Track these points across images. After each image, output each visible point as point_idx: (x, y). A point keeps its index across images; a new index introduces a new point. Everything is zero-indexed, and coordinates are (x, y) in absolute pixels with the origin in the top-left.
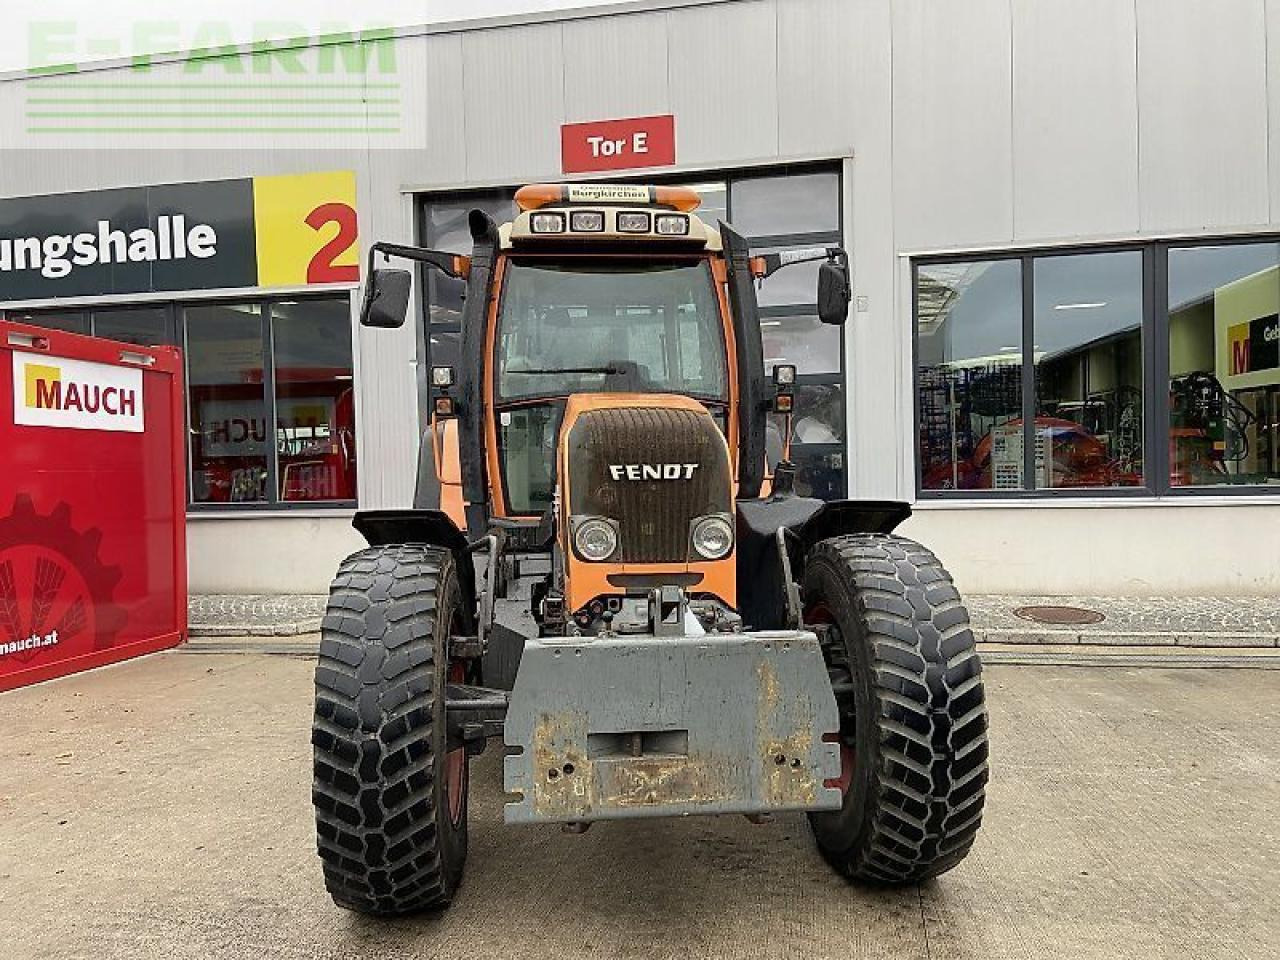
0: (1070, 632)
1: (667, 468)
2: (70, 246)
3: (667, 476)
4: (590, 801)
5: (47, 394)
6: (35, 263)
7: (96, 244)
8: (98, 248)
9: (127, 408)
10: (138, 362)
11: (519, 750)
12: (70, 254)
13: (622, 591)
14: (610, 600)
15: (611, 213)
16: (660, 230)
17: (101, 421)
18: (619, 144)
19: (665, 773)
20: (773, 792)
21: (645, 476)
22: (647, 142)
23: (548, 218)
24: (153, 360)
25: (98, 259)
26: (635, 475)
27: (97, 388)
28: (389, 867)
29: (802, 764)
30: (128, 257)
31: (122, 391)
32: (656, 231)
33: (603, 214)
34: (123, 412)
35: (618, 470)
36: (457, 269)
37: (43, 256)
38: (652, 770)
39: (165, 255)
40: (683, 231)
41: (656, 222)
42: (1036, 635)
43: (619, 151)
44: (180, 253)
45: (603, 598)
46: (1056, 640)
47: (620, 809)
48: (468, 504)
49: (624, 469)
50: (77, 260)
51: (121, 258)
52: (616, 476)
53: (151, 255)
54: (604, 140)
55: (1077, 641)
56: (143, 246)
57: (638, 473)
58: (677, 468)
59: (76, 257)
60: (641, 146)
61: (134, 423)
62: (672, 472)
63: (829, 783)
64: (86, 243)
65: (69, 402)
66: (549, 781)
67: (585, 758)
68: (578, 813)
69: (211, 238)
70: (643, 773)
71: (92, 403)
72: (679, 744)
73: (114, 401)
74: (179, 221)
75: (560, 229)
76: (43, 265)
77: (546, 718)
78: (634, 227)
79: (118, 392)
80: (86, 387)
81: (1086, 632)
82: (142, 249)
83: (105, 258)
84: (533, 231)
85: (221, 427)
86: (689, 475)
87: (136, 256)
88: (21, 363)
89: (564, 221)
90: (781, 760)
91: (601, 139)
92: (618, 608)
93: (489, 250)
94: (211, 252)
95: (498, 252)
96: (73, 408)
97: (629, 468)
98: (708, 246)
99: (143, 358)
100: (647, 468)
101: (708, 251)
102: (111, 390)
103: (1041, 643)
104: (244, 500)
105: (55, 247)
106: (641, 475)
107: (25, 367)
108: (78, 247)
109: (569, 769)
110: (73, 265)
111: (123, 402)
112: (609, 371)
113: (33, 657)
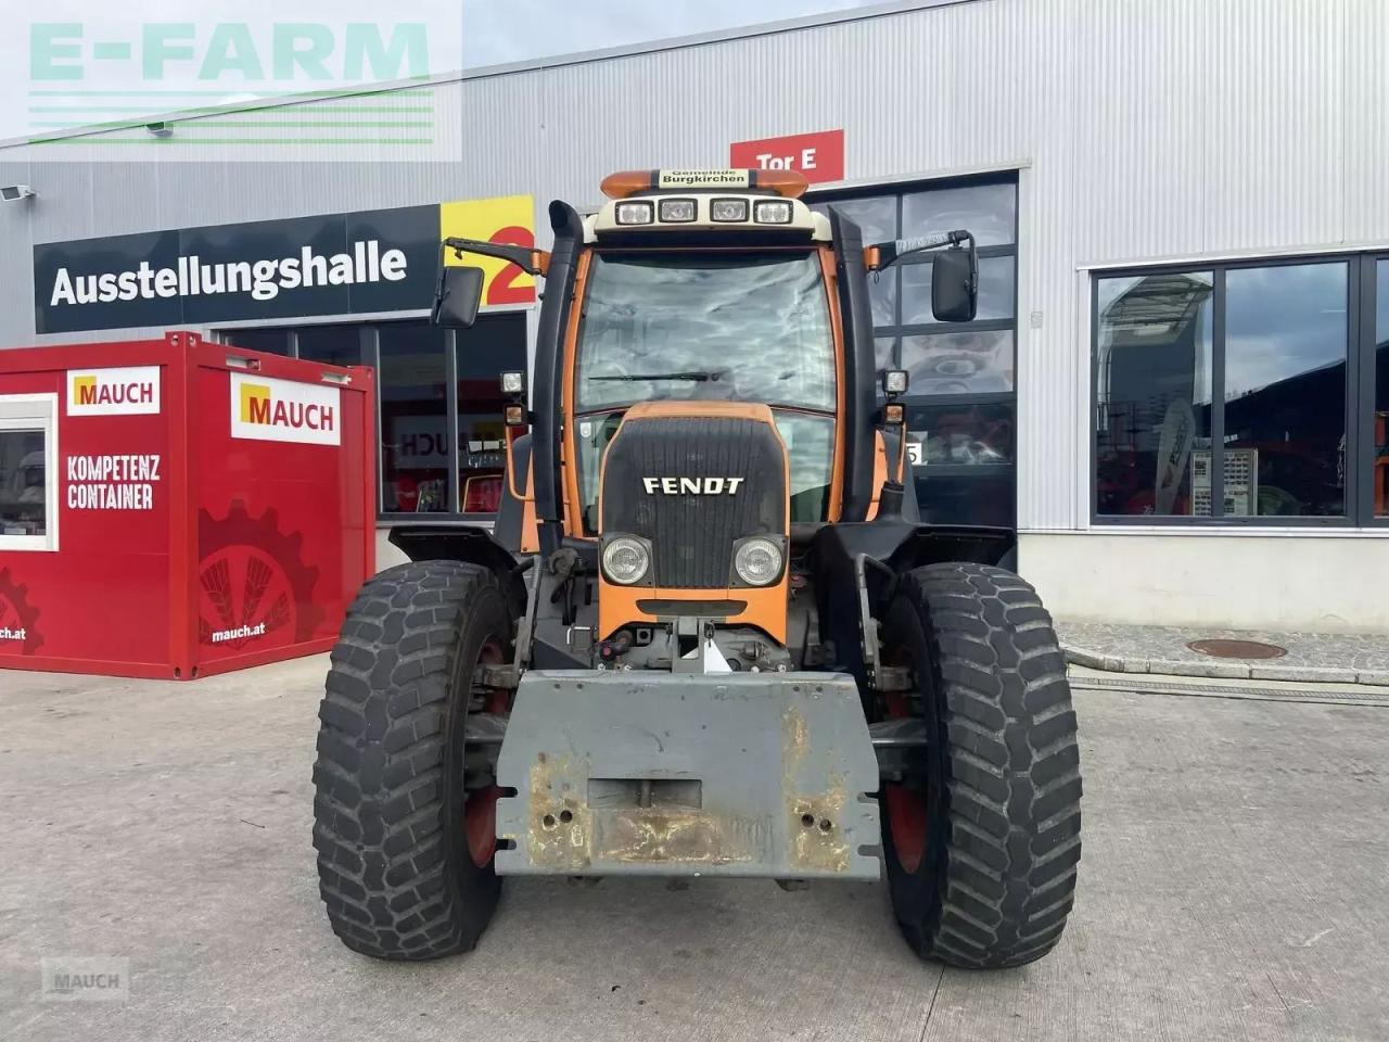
0: (1239, 666)
1: (708, 481)
2: (277, 270)
3: (707, 490)
4: (589, 853)
5: (258, 411)
6: (246, 287)
7: (300, 268)
8: (301, 272)
9: (327, 422)
10: (335, 381)
11: (511, 792)
12: (277, 277)
13: (653, 619)
14: (639, 631)
15: (704, 200)
16: (760, 219)
17: (304, 436)
18: (789, 160)
19: (674, 827)
20: (799, 856)
21: (683, 491)
22: (816, 158)
23: (634, 208)
24: (350, 379)
25: (302, 281)
26: (672, 489)
27: (301, 405)
28: (390, 893)
29: (833, 826)
30: (328, 281)
31: (322, 408)
32: (756, 220)
33: (695, 201)
34: (323, 428)
35: (653, 482)
36: (536, 265)
37: (253, 279)
38: (660, 824)
39: (361, 278)
40: (786, 219)
41: (755, 210)
42: (1203, 667)
43: (787, 167)
44: (374, 277)
45: (631, 627)
46: (1225, 674)
47: (623, 864)
48: (542, 521)
49: (660, 482)
50: (283, 283)
51: (322, 281)
52: (650, 490)
53: (348, 279)
54: (773, 157)
55: (1247, 675)
56: (343, 270)
57: (675, 486)
58: (720, 482)
59: (282, 281)
60: (809, 162)
61: (331, 437)
62: (714, 485)
63: (865, 850)
64: (290, 267)
65: (277, 418)
66: (544, 828)
67: (585, 805)
68: (576, 866)
69: (402, 262)
70: (649, 826)
71: (297, 419)
72: (692, 794)
73: (315, 417)
74: (373, 245)
75: (648, 219)
76: (253, 288)
77: (543, 758)
78: (731, 216)
79: (319, 408)
80: (292, 404)
81: (1259, 666)
82: (341, 273)
83: (308, 282)
84: (618, 223)
85: (409, 440)
86: (732, 490)
87: (336, 280)
88: (237, 382)
89: (652, 210)
90: (808, 820)
91: (769, 156)
92: (647, 640)
93: (570, 245)
94: (401, 275)
95: (582, 247)
96: (280, 422)
97: (665, 481)
98: (815, 236)
99: (340, 378)
100: (685, 481)
101: (817, 242)
102: (313, 407)
103: (1210, 676)
104: (429, 511)
105: (264, 271)
106: (679, 489)
107: (241, 386)
108: (284, 271)
109: (566, 816)
110: (280, 288)
111: (323, 418)
112: (701, 378)
113: (244, 644)
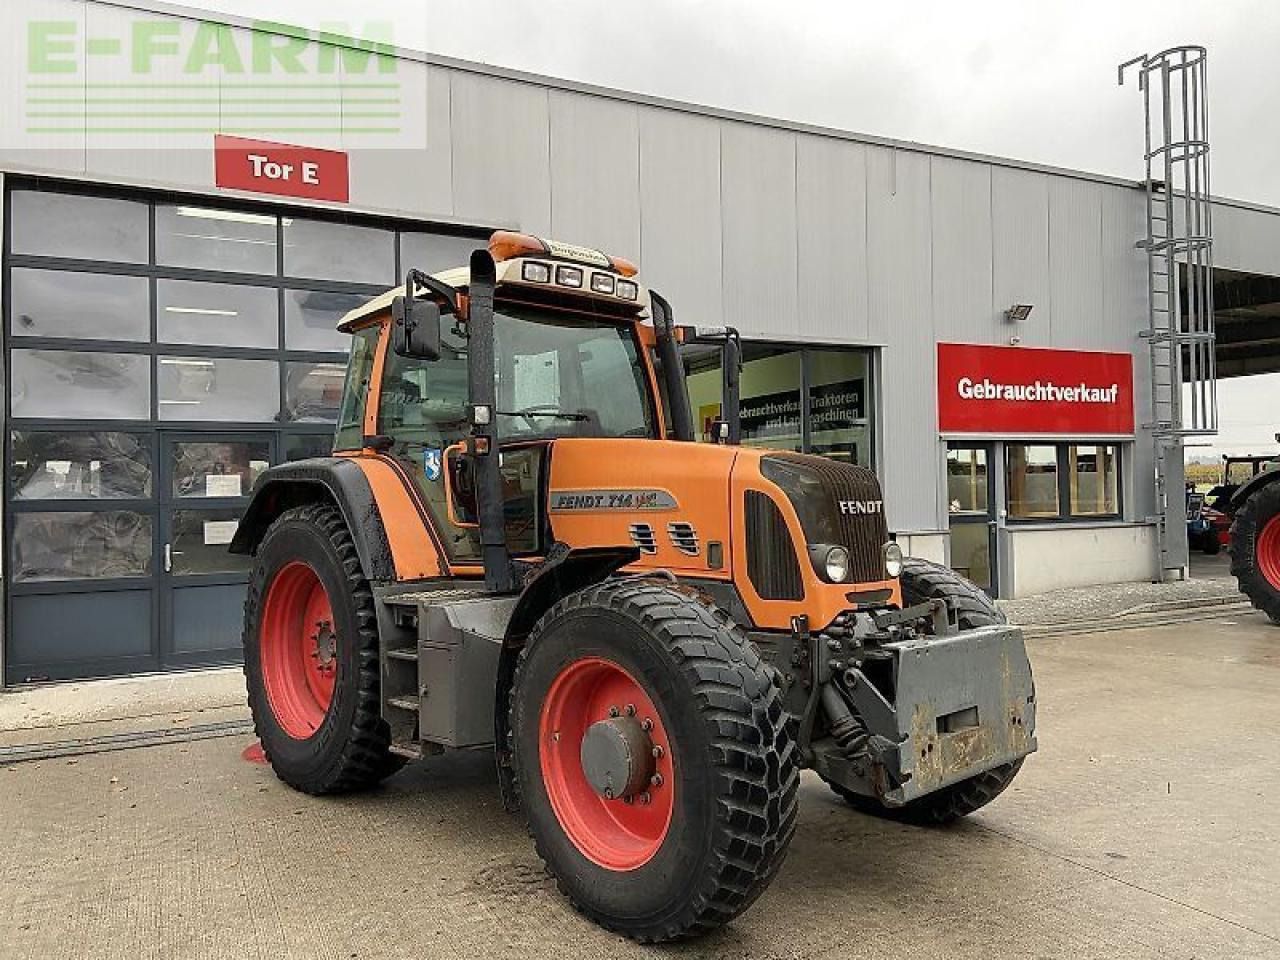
1: (868, 504)
3: (869, 511)
4: (941, 772)
11: (906, 737)
13: (855, 607)
15: (588, 271)
18: (286, 169)
19: (971, 741)
20: (1014, 745)
21: (858, 512)
22: (318, 174)
23: (536, 268)
26: (853, 510)
29: (1022, 721)
32: (617, 294)
33: (582, 272)
35: (844, 506)
36: (459, 305)
38: (966, 741)
40: (633, 297)
41: (617, 286)
43: (286, 176)
49: (847, 505)
52: (843, 510)
54: (268, 162)
57: (854, 508)
58: (873, 504)
60: (311, 177)
62: (871, 507)
66: (922, 760)
67: (937, 738)
70: (962, 744)
75: (545, 280)
77: (917, 707)
78: (602, 288)
84: (523, 278)
86: (879, 510)
89: (550, 273)
90: (1014, 720)
91: (265, 159)
100: (858, 504)
101: (636, 317)
106: (856, 510)
109: (930, 748)
112: (578, 418)
